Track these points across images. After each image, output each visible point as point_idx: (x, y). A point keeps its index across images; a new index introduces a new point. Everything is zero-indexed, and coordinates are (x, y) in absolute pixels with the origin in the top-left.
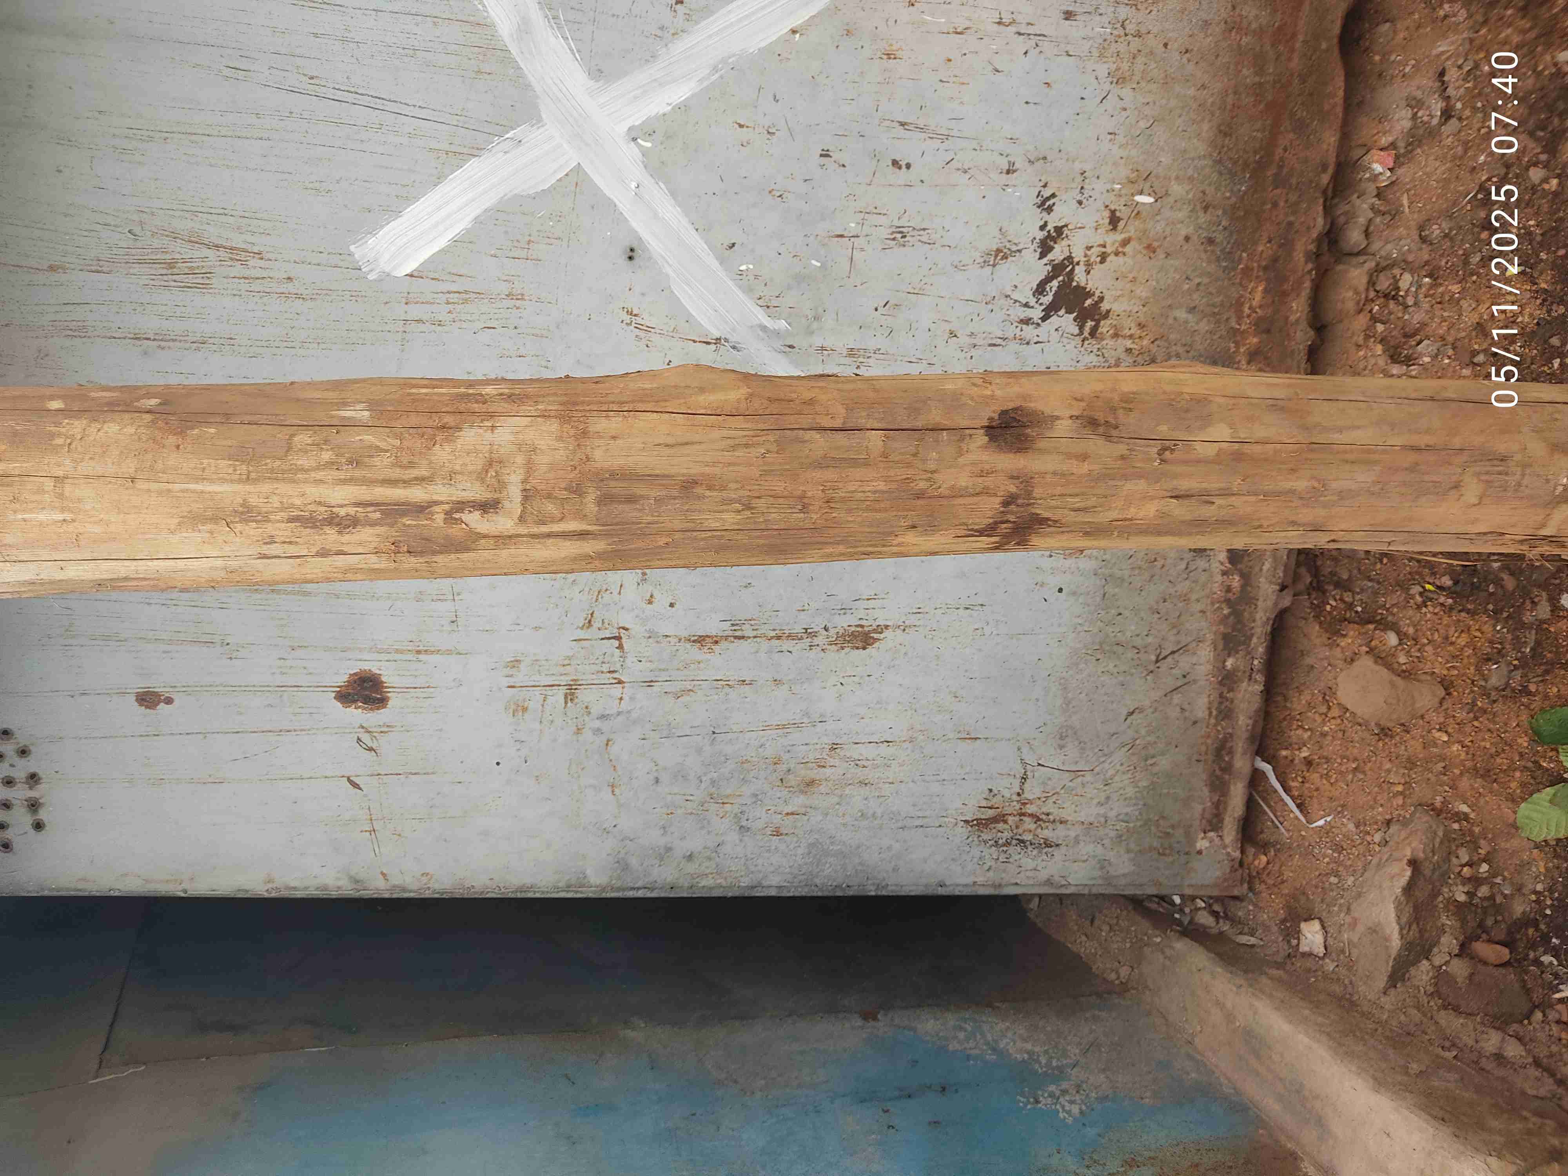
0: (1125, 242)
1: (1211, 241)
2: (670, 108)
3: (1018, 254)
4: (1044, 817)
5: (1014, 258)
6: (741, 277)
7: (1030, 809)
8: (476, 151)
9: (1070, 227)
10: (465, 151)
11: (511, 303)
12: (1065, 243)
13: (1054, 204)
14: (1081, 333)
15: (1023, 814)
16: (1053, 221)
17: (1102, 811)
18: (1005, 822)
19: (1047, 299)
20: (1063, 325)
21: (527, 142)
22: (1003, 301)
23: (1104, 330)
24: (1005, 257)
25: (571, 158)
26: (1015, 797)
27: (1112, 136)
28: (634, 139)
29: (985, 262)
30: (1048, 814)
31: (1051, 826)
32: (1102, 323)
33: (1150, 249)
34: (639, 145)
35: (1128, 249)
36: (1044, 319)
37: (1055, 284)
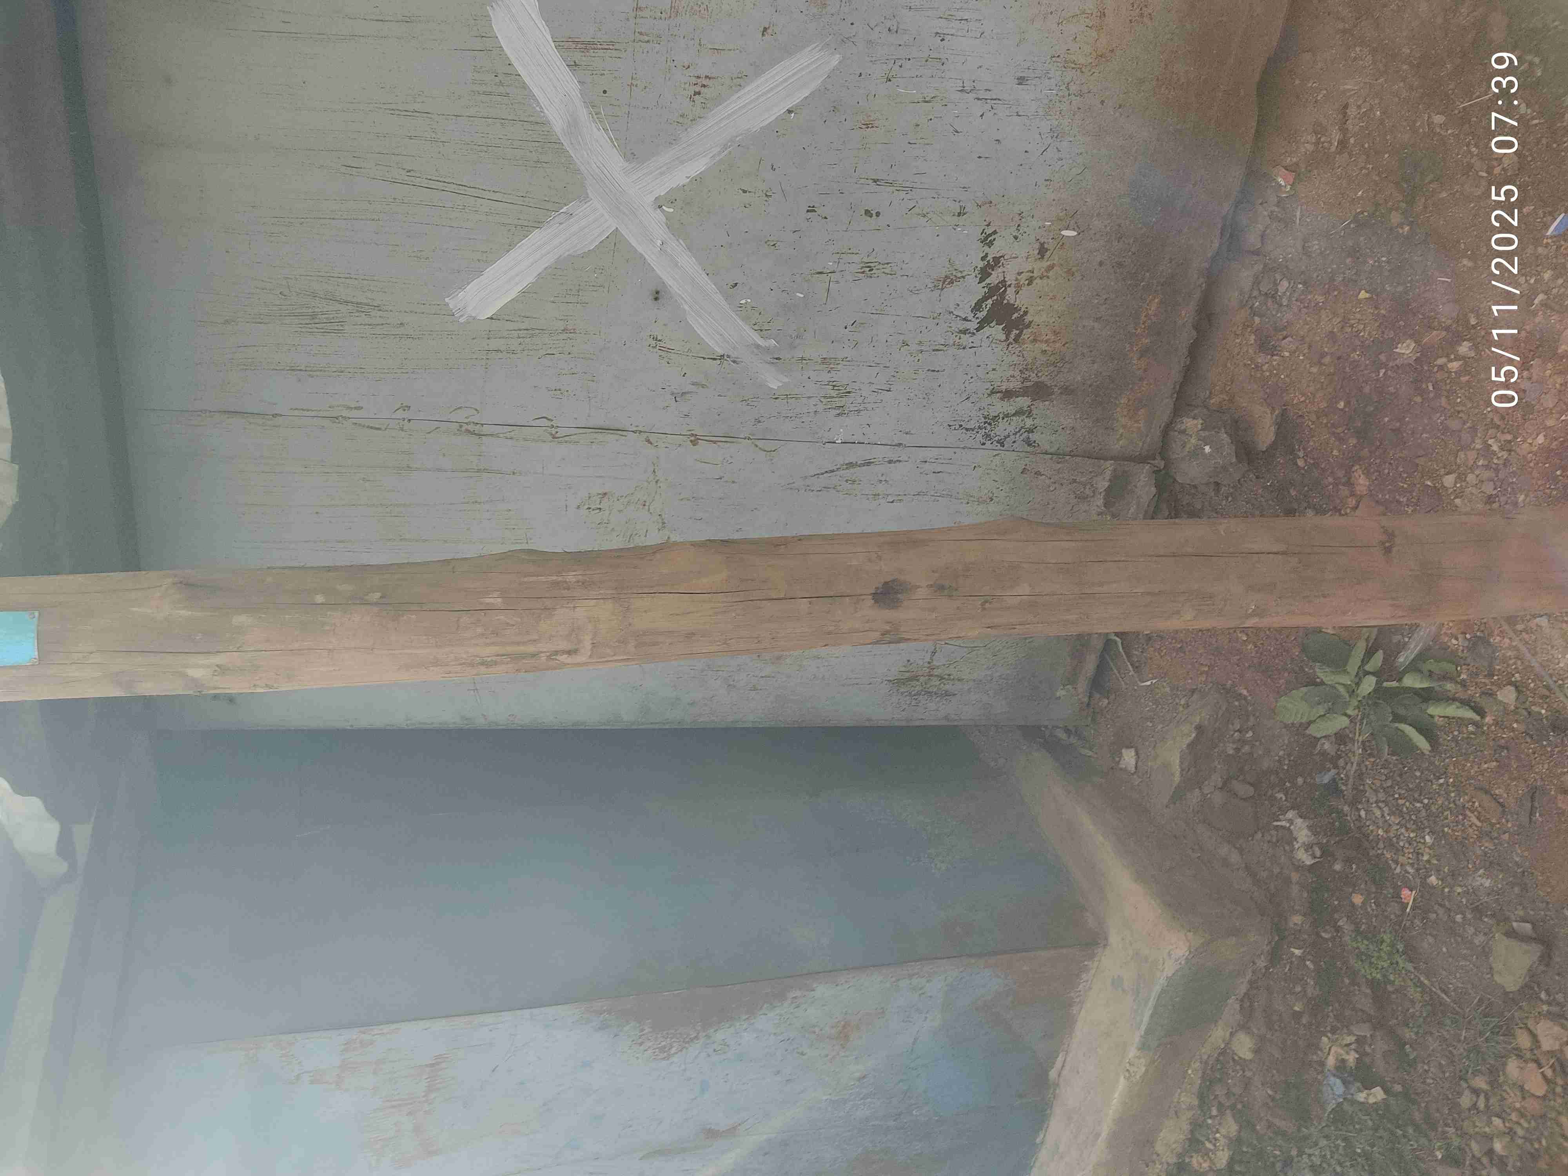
0: (1051, 268)
1: (1120, 265)
2: (688, 180)
3: (961, 280)
4: (946, 677)
5: (958, 283)
6: (741, 309)
7: (936, 672)
8: (538, 224)
9: (1006, 258)
10: (530, 224)
11: (565, 336)
12: (1000, 270)
13: (994, 239)
14: (1007, 339)
15: (932, 675)
16: (992, 252)
17: (989, 673)
18: (918, 680)
19: (982, 315)
20: (994, 333)
21: (576, 215)
22: (947, 316)
23: (1026, 337)
24: (952, 282)
25: (612, 224)
26: (926, 665)
27: (1048, 183)
28: (660, 207)
29: (935, 287)
30: (949, 675)
31: (952, 683)
32: (1025, 331)
33: (1071, 273)
34: (663, 211)
35: (1051, 274)
36: (978, 330)
37: (990, 302)
